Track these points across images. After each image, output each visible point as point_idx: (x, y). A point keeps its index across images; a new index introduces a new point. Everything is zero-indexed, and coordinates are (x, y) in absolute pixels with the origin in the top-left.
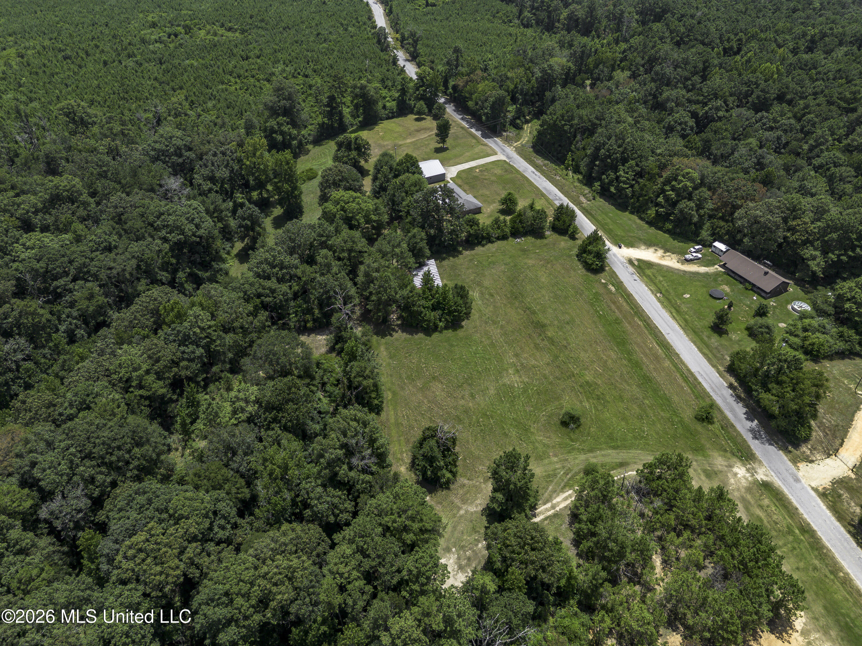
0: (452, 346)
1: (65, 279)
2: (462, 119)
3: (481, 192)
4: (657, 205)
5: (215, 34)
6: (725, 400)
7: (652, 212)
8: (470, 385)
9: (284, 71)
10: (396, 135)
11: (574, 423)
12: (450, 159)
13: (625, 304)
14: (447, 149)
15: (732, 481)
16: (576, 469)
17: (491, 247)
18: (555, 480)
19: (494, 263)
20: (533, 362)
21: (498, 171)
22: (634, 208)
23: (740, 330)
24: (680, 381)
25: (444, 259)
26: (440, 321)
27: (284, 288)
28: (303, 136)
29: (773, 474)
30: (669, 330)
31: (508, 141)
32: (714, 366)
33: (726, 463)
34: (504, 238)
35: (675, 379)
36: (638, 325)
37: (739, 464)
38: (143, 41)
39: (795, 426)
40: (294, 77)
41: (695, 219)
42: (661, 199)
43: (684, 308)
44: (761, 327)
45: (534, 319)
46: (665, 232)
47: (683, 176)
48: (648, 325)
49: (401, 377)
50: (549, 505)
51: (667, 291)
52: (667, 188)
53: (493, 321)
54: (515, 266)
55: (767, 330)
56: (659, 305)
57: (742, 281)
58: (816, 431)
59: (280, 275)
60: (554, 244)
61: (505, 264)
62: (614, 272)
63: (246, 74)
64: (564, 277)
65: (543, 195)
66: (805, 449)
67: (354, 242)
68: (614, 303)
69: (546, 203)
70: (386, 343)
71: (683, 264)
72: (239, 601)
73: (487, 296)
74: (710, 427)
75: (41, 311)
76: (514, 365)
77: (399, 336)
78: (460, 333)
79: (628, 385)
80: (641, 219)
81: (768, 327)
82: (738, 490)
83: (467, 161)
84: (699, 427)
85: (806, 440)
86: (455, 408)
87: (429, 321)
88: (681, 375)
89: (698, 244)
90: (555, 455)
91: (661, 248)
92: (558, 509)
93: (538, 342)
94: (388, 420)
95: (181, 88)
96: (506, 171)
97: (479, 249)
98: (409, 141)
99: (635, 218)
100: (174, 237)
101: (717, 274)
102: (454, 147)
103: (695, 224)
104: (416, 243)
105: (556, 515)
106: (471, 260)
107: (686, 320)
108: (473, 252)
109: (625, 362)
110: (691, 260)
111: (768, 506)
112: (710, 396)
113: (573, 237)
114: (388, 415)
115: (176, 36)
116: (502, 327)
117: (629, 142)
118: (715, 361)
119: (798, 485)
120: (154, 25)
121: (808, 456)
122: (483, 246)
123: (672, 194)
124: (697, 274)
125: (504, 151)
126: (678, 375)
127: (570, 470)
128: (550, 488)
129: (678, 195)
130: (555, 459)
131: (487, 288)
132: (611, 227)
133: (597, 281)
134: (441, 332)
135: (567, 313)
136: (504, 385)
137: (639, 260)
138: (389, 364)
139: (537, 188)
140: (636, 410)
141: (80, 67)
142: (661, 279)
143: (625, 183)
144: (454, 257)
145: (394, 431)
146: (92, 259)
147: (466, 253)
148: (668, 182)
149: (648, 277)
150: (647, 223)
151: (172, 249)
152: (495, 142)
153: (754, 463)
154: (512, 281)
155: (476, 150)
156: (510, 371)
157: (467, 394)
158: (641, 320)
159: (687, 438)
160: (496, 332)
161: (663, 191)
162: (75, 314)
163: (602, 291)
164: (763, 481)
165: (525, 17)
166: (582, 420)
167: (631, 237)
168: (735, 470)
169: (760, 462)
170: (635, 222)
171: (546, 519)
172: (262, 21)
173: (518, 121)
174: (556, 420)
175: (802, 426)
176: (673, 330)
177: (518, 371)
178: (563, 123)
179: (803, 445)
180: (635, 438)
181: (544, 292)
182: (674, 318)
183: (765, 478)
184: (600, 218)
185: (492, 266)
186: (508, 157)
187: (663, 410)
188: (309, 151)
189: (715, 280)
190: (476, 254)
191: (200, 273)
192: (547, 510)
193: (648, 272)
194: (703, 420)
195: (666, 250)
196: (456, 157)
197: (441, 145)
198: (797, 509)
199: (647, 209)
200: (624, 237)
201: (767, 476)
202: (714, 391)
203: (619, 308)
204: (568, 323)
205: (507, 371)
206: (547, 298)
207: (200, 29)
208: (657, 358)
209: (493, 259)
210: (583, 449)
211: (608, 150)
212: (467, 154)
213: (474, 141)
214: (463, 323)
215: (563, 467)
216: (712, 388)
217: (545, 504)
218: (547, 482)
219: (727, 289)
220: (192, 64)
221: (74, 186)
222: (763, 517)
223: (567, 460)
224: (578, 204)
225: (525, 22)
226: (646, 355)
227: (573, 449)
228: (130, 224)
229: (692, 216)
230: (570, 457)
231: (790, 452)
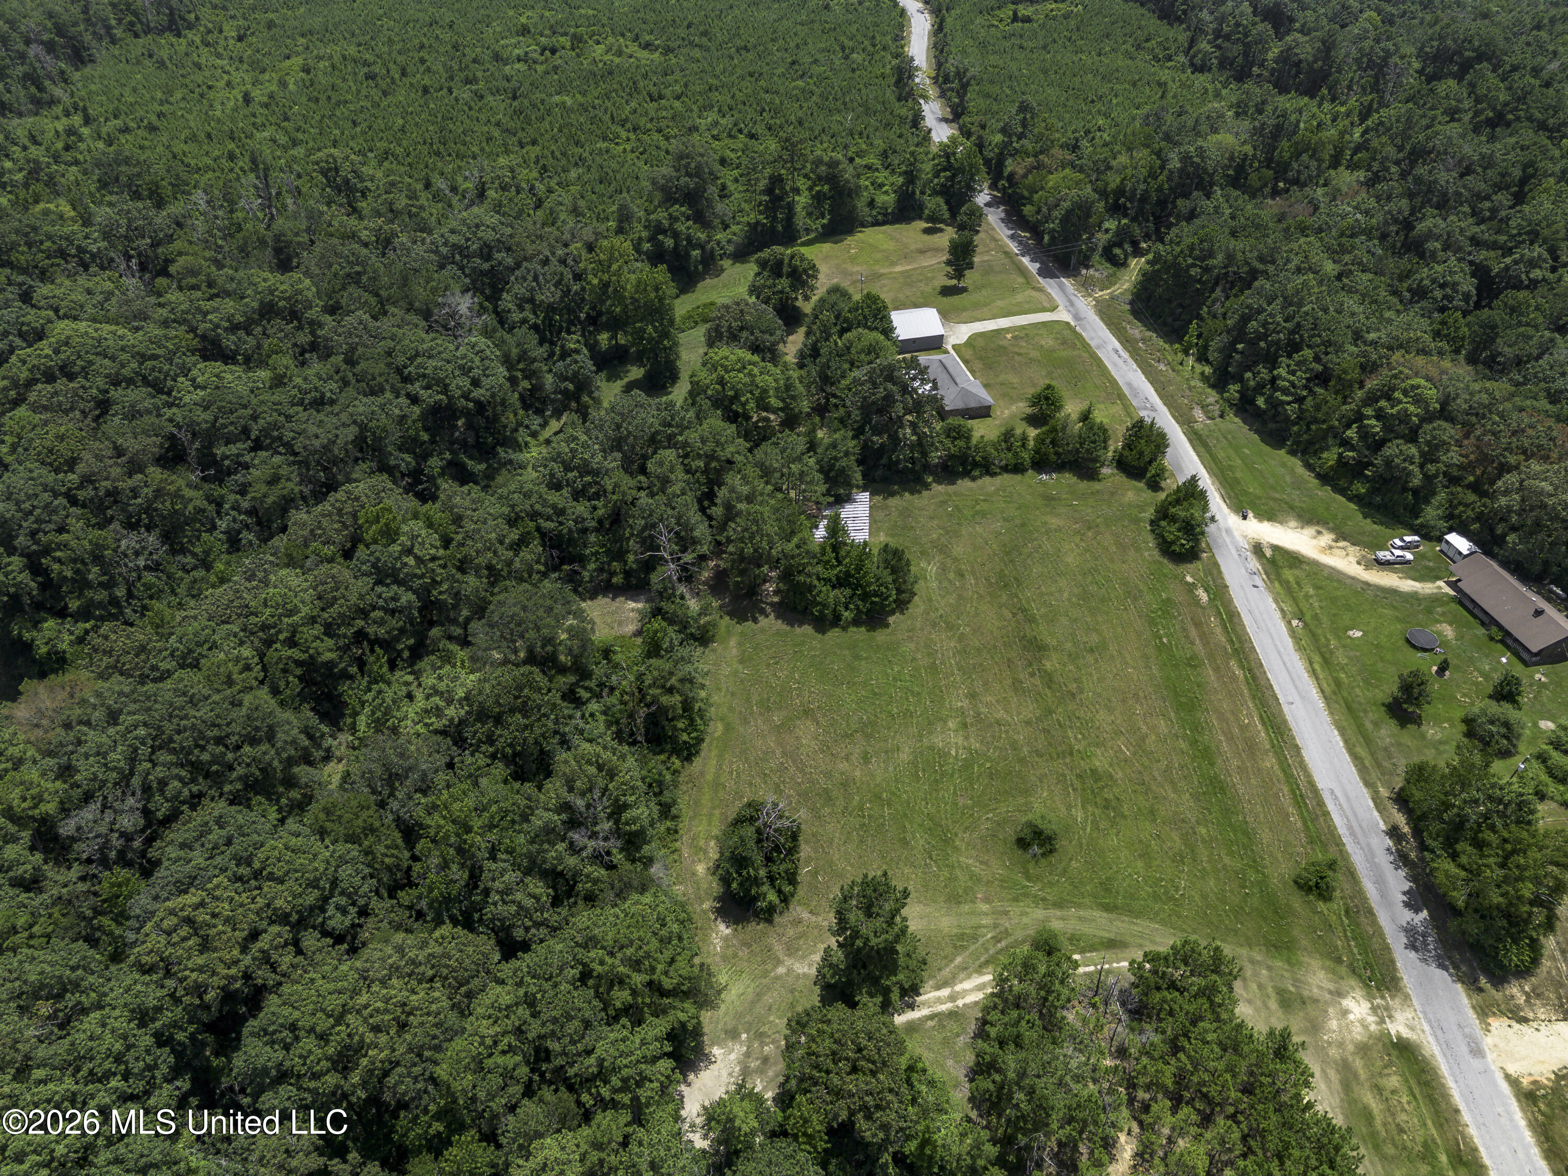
0: (857, 657)
1: (240, 445)
2: (1012, 237)
3: (1002, 377)
4: (1346, 443)
5: (619, 53)
6: (1370, 856)
7: (1330, 457)
8: (868, 736)
9: (716, 123)
10: (879, 256)
11: (1041, 846)
12: (964, 309)
13: (1218, 630)
14: (964, 290)
15: (1334, 1024)
16: (1019, 935)
17: (988, 484)
18: (972, 948)
19: (984, 514)
20: (1001, 714)
21: (1048, 342)
22: (1297, 443)
23: (1450, 720)
24: (1286, 800)
25: (892, 494)
26: (847, 608)
27: (581, 508)
28: (718, 243)
29: (1426, 1027)
30: (1293, 696)
31: (1087, 286)
32: (1367, 784)
33: (1331, 986)
34: (1017, 469)
35: (1276, 795)
36: (1234, 678)
37: (1359, 993)
38: (497, 57)
39: (1499, 940)
40: (730, 136)
41: (1416, 481)
42: (1351, 433)
43: (1341, 657)
44: (1492, 722)
45: (1028, 631)
46: (1350, 499)
47: (1405, 393)
48: (1254, 678)
49: (748, 700)
50: (945, 992)
51: (1315, 617)
52: (1369, 411)
53: (946, 622)
54: (1023, 525)
55: (1503, 730)
56: (1289, 642)
57: (1487, 621)
58: (1553, 958)
59: (579, 485)
60: (1112, 494)
61: (1005, 520)
62: (1216, 565)
63: (649, 126)
64: (1112, 560)
65: (1121, 396)
66: (1516, 991)
67: (718, 443)
68: (1198, 625)
69: (1122, 413)
70: (742, 634)
71: (1367, 567)
72: (308, 1043)
73: (951, 576)
74: (1321, 906)
75: (188, 493)
76: (962, 712)
77: (770, 623)
78: (881, 636)
79: (1175, 791)
80: (1309, 467)
81: (1507, 725)
82: (1341, 1044)
83: (994, 317)
84: (1297, 902)
85: (1523, 972)
86: (828, 775)
87: (824, 605)
88: (1293, 791)
89: (1415, 532)
90: (987, 900)
91: (1331, 530)
92: (960, 1003)
93: (1021, 676)
94: (702, 774)
95: (534, 142)
96: (1064, 342)
97: (964, 485)
98: (899, 269)
99: (1296, 464)
100: (430, 397)
101: (1436, 599)
102: (979, 288)
103: (1416, 492)
104: (836, 459)
105: (953, 1015)
106: (943, 503)
107: (1338, 683)
108: (951, 488)
109: (1183, 745)
110: (1388, 563)
111: (1393, 1092)
112: (1339, 844)
113: (1154, 486)
114: (705, 765)
115: (553, 51)
116: (961, 638)
117: (1307, 314)
118: (1374, 775)
119: (1476, 1063)
120: (524, 31)
121: (1519, 1008)
122: (974, 479)
123: (1375, 426)
124: (1392, 592)
125: (1072, 304)
126: (1286, 789)
127: (1007, 933)
128: (959, 960)
129: (1387, 428)
130: (985, 907)
131: (956, 560)
132: (1239, 475)
133: (1176, 577)
134: (844, 629)
135: (1097, 631)
136: (931, 748)
137: (1276, 548)
138: (735, 673)
139: (1114, 383)
140: (1175, 841)
141: (385, 94)
142: (1311, 591)
143: (1285, 392)
144: (912, 493)
145: (707, 797)
146: (289, 418)
147: (938, 488)
148: (1371, 399)
149: (1285, 584)
150: (1319, 476)
151: (423, 417)
152: (1061, 287)
153: (1393, 997)
154: (1008, 554)
155: (1019, 298)
156: (951, 724)
157: (857, 751)
158: (1242, 667)
159: (1265, 919)
160: (946, 644)
161: (1359, 417)
162: (245, 505)
163: (1179, 597)
164: (1399, 1037)
165: (1200, 51)
166: (1061, 843)
167: (1275, 500)
168: (1348, 1003)
169: (1407, 997)
170: (1292, 472)
171: (931, 1017)
172: (705, 34)
173: (1117, 251)
174: (1010, 833)
175: (1515, 941)
176: (1303, 698)
177: (965, 725)
178: (1190, 261)
179: (1514, 982)
180: (1156, 897)
181: (1063, 583)
182: (1313, 673)
183: (1406, 1033)
184: (1221, 455)
185: (978, 519)
186: (1077, 317)
187: (1231, 854)
188: (723, 270)
189: (1429, 611)
190: (955, 494)
191: (470, 463)
192: (939, 1001)
193: (1288, 574)
194: (1310, 889)
195: (1341, 535)
196: (977, 306)
197: (954, 282)
198: (1457, 1111)
199: (1322, 450)
200: (1259, 498)
201: (1412, 1029)
202: (1353, 834)
203: (1205, 638)
204: (1092, 650)
205: (945, 722)
206: (1066, 595)
207: (598, 43)
208: (1251, 747)
209: (985, 506)
210: (1043, 899)
211: (1265, 324)
212: (999, 303)
213: (1021, 280)
214: (891, 620)
215: (996, 926)
216: (1350, 828)
217: (938, 988)
218: (955, 947)
219: (1448, 631)
220: (564, 103)
221: (300, 292)
222: (1376, 1112)
223: (1006, 913)
224: (1185, 420)
225: (1198, 61)
226: (1230, 738)
227: (1026, 895)
228: (363, 365)
229: (1410, 474)
230: (1015, 910)
231: (1481, 990)
